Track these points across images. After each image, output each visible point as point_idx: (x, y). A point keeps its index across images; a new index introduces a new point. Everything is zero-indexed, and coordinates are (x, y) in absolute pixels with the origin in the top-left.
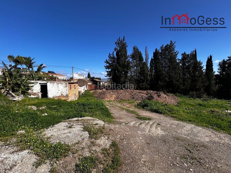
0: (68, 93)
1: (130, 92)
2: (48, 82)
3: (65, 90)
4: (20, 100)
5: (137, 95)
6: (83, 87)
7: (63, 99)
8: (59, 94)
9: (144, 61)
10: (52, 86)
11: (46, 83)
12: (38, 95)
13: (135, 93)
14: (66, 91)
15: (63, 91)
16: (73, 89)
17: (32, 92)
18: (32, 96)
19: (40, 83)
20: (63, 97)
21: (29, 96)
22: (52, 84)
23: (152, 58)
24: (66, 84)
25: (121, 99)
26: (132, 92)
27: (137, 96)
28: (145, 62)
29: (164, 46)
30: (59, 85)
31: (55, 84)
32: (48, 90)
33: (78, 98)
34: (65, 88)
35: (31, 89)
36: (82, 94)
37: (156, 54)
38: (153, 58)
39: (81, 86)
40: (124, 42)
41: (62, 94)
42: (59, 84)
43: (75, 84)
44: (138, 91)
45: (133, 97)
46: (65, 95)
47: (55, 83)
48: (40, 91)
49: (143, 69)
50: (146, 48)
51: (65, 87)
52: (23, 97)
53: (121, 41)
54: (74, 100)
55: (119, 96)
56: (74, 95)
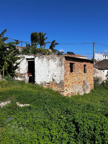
0: (63, 79)
2: (36, 57)
3: (59, 72)
6: (106, 71)
7: (55, 89)
8: (49, 80)
10: (41, 63)
11: (34, 59)
12: (25, 77)
14: (59, 75)
15: (56, 73)
16: (81, 71)
17: (19, 72)
18: (19, 79)
19: (27, 59)
20: (55, 86)
22: (40, 60)
24: (61, 60)
30: (50, 61)
31: (45, 59)
32: (35, 70)
33: (92, 91)
34: (59, 68)
35: (19, 67)
36: (103, 83)
39: (102, 69)
41: (54, 80)
42: (49, 59)
43: (84, 63)
46: (58, 82)
48: (26, 72)
51: (59, 65)
54: (82, 94)
56: (82, 83)
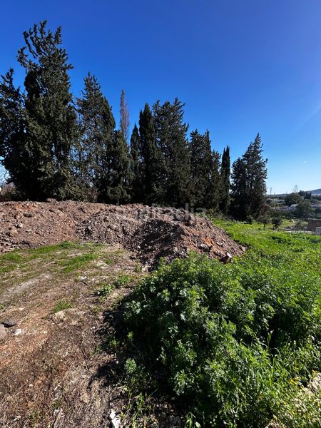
1: (75, 210)
5: (105, 220)
9: (117, 128)
13: (94, 211)
23: (135, 127)
25: (24, 243)
26: (81, 209)
27: (105, 224)
28: (119, 131)
29: (161, 104)
37: (145, 117)
38: (138, 127)
40: (58, 47)
44: (103, 206)
45: (87, 230)
49: (114, 147)
50: (123, 94)
53: (50, 36)
55: (14, 231)
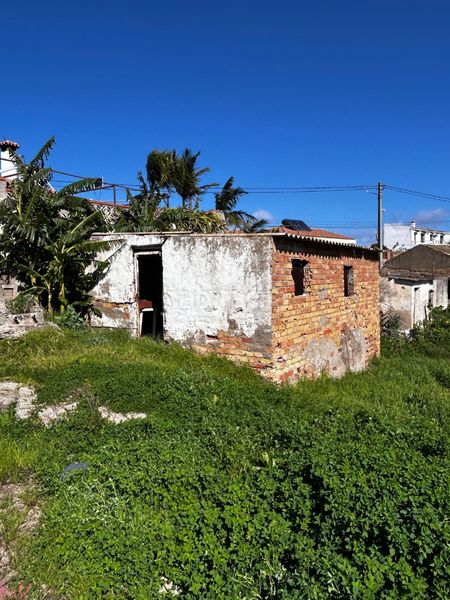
0: (268, 319)
2: (166, 238)
3: (253, 294)
4: (16, 335)
6: (425, 288)
7: (239, 356)
8: (216, 324)
10: (186, 263)
11: (158, 247)
12: (128, 316)
15: (241, 301)
16: (334, 289)
17: (106, 295)
18: (106, 321)
19: (135, 249)
20: (239, 347)
21: (95, 320)
22: (182, 252)
24: (258, 250)
30: (219, 255)
31: (200, 247)
32: (165, 290)
33: (374, 362)
34: (252, 280)
39: (412, 283)
41: (233, 324)
42: (216, 247)
46: (250, 333)
47: (198, 241)
48: (132, 295)
51: (254, 267)
52: (41, 321)
54: (338, 373)
56: (338, 335)
